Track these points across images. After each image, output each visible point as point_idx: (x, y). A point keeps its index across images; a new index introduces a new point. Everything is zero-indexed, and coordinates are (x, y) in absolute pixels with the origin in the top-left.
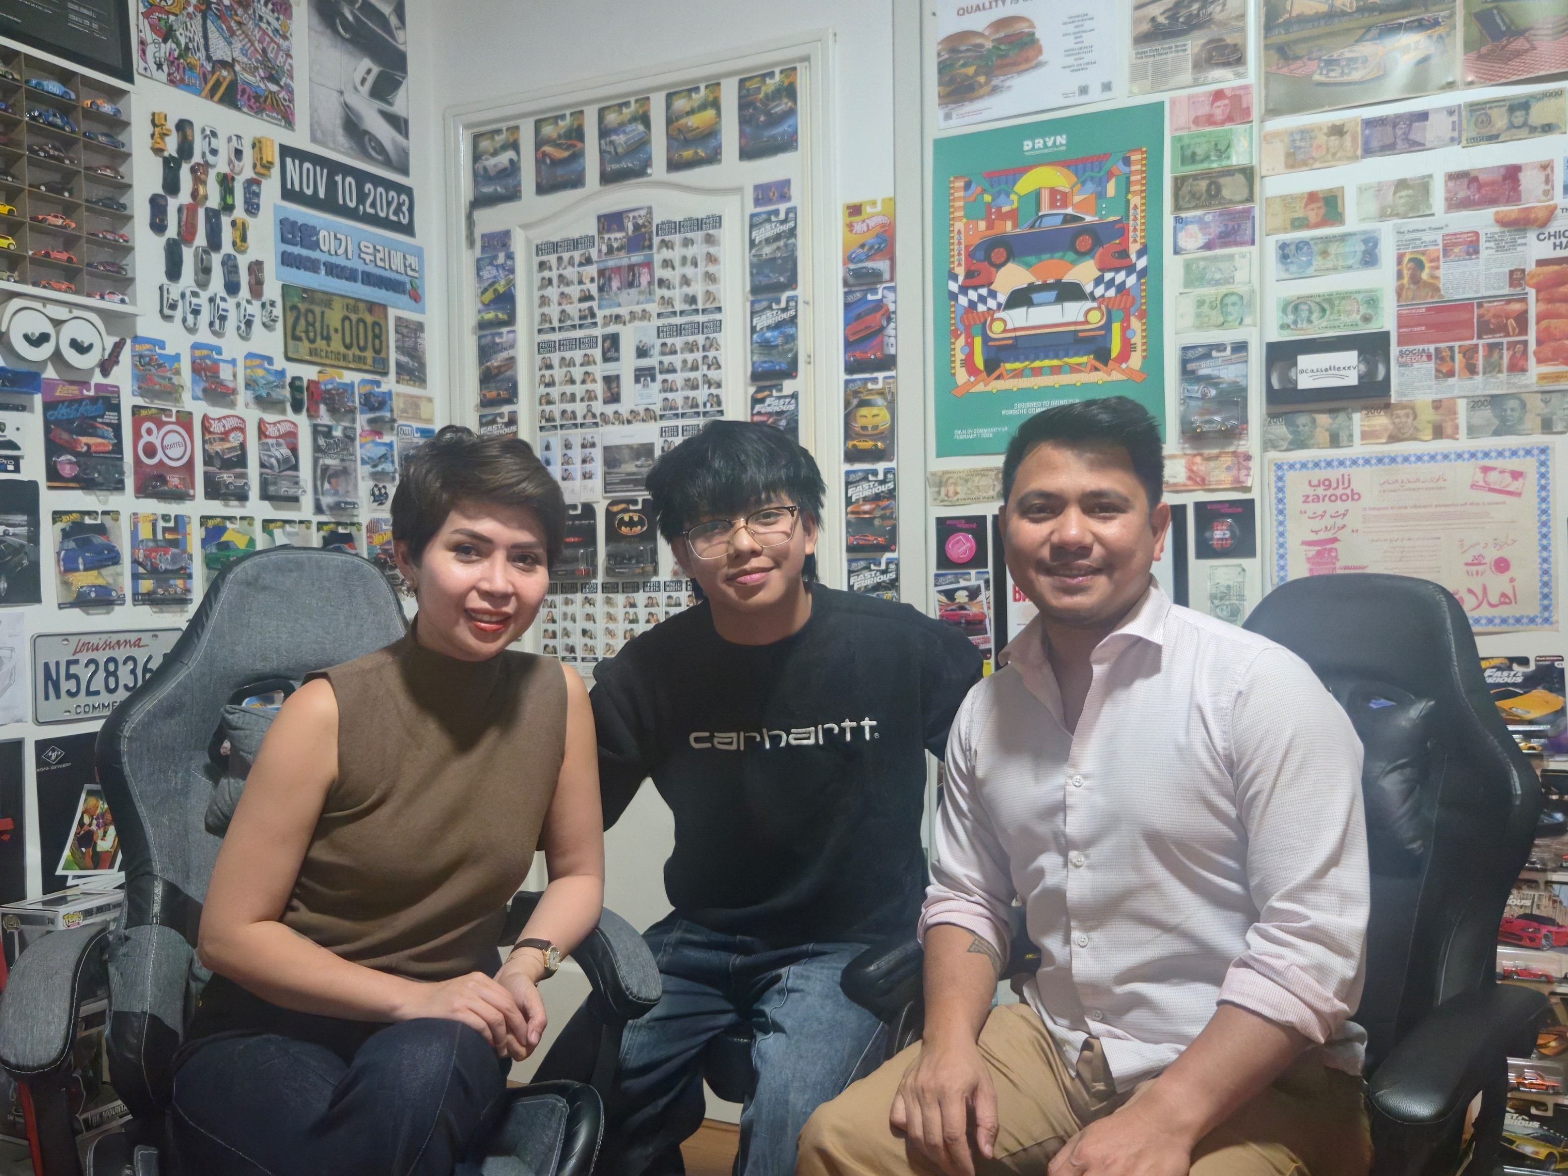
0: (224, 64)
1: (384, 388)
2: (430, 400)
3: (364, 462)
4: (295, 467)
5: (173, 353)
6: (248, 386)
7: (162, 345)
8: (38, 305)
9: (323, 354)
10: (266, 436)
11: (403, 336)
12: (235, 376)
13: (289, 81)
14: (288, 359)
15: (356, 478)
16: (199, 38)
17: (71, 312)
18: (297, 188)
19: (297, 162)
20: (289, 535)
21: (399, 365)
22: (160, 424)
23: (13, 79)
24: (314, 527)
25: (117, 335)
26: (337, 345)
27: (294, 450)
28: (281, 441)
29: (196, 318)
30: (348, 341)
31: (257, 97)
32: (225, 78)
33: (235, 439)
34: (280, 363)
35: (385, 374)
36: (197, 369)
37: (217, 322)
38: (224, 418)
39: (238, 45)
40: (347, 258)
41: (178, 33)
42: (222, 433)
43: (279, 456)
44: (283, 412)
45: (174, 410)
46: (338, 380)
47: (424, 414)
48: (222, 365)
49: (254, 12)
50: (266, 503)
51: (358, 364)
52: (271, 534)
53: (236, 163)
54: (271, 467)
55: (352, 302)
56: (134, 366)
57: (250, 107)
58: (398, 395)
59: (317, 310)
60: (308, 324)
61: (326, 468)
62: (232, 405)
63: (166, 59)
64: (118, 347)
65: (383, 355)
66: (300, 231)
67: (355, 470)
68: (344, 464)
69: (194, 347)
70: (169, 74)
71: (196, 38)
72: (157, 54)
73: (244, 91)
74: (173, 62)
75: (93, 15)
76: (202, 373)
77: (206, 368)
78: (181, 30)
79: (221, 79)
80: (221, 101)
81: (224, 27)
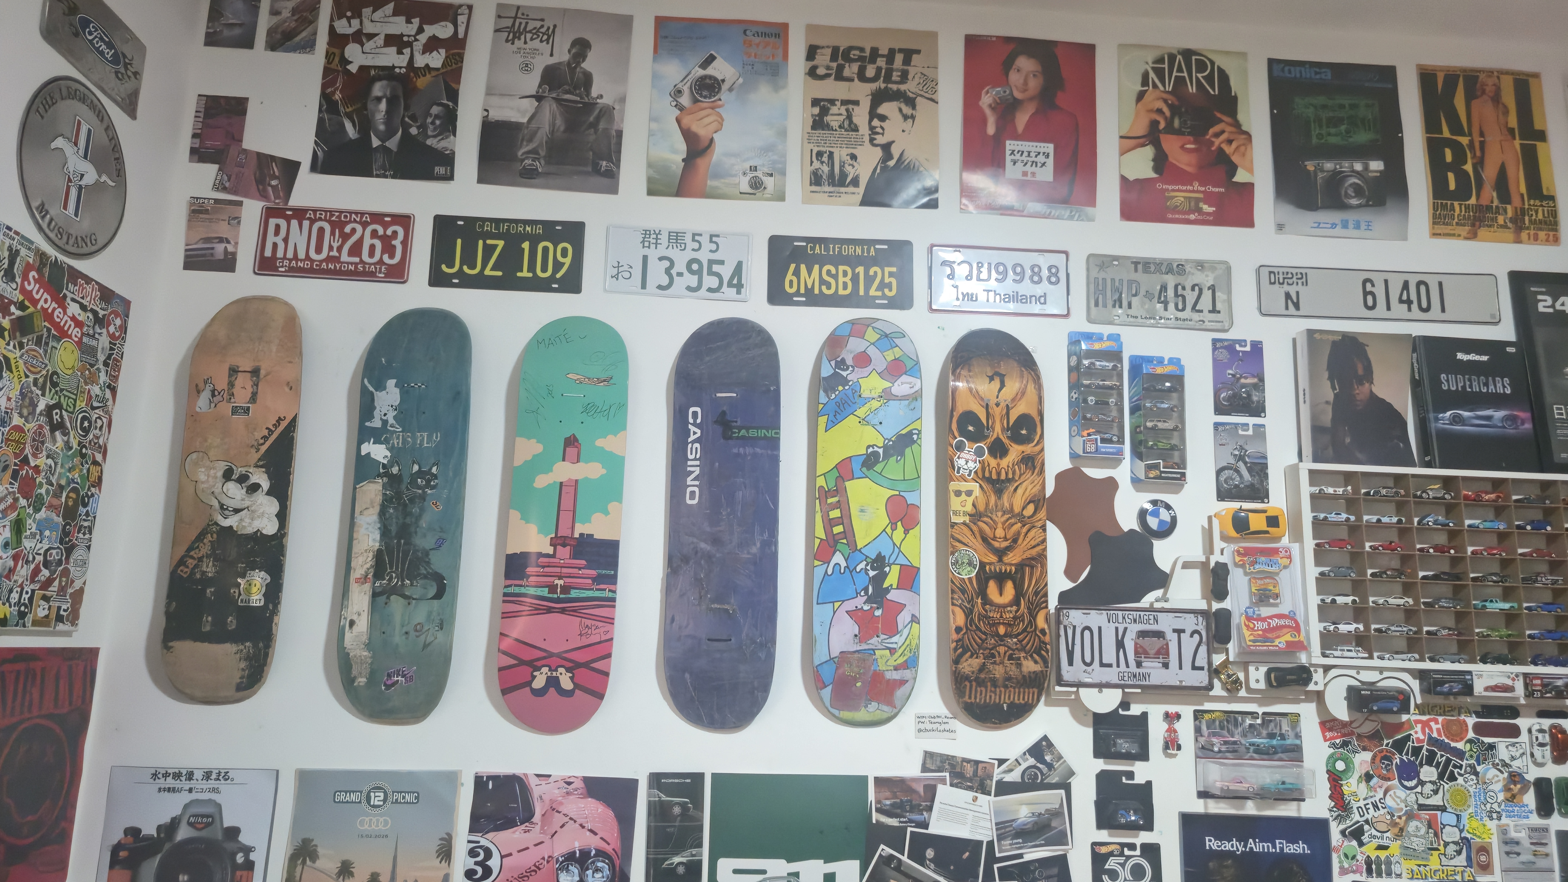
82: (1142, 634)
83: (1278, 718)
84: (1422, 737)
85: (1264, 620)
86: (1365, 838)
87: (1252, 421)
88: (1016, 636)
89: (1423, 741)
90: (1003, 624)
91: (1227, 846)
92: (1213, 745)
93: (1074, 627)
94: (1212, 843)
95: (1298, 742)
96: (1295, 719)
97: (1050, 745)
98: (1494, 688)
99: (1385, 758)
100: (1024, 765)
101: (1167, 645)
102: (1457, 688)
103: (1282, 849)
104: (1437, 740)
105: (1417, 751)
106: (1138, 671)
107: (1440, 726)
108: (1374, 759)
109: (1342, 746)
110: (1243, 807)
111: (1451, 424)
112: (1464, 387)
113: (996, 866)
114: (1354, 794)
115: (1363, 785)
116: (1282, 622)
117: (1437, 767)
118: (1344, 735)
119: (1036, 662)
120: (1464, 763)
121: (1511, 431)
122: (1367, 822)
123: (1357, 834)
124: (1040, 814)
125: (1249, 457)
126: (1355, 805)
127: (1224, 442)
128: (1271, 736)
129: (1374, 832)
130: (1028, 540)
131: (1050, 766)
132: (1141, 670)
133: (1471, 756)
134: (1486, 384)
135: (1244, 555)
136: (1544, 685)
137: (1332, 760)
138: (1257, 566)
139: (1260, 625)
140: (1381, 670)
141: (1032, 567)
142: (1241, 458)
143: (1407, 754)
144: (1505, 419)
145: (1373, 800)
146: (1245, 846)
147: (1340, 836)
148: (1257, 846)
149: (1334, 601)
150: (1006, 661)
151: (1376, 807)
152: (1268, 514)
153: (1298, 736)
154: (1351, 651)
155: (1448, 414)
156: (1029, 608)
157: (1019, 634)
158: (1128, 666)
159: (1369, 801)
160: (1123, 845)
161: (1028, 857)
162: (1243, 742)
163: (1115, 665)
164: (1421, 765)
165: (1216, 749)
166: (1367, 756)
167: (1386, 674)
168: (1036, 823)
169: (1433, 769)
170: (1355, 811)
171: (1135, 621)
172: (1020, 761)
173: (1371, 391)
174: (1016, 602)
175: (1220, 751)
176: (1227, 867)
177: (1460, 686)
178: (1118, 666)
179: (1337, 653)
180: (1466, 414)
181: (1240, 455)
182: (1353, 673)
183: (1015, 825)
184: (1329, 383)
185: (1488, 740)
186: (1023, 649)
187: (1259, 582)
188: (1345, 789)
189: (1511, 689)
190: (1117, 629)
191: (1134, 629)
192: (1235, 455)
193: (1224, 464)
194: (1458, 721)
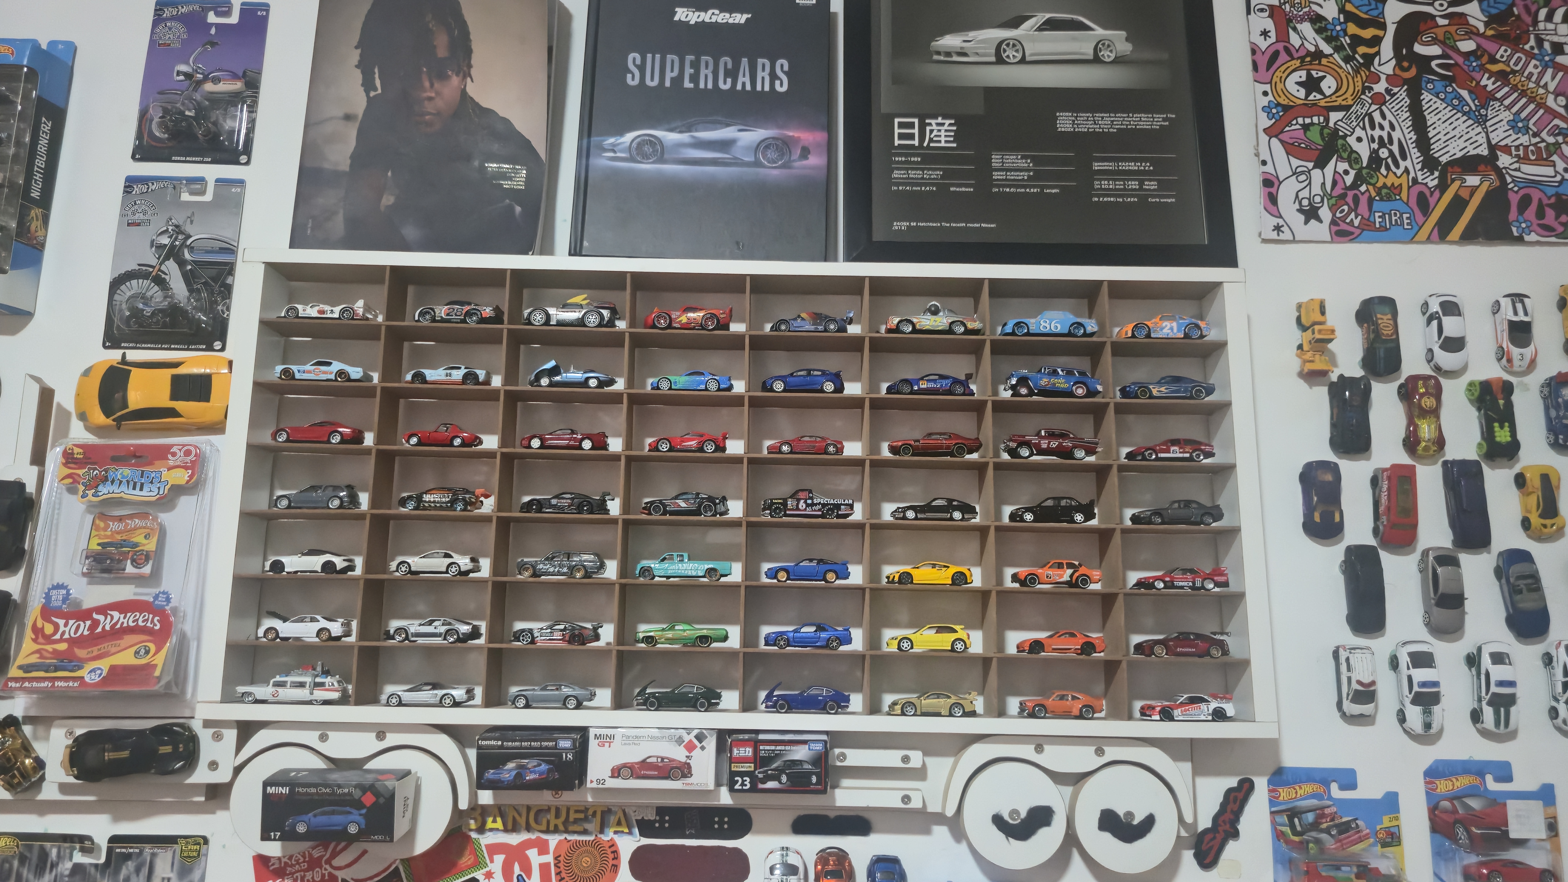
0: (1469, 164)
5: (1378, 795)
7: (1348, 780)
8: (1027, 751)
12: (1553, 827)
16: (1405, 133)
17: (1100, 752)
23: (968, 332)
25: (1228, 774)
29: (1427, 712)
31: (1560, 204)
32: (1474, 189)
36: (1444, 823)
37: (1488, 713)
41: (1351, 140)
48: (1513, 807)
49: (1540, 42)
53: (1515, 351)
56: (1278, 836)
57: (1548, 229)
63: (1324, 195)
69: (1433, 773)
70: (1333, 222)
71: (1396, 135)
72: (1305, 194)
73: (1525, 202)
74: (1343, 197)
75: (1147, 166)
76: (1461, 832)
77: (1471, 819)
78: (1359, 132)
79: (1464, 194)
80: (1469, 237)
81: (1465, 93)
83: (148, 850)
85: (84, 615)
87: (212, 172)
98: (640, 769)
102: (536, 769)
107: (549, 858)
111: (632, 159)
112: (678, 81)
116: (129, 620)
121: (773, 173)
125: (191, 249)
127: (139, 217)
134: (732, 74)
135: (80, 464)
136: (761, 761)
138: (105, 490)
139: (69, 629)
140: (379, 729)
142: (172, 253)
144: (763, 146)
149: (278, 566)
152: (182, 370)
154: (302, 685)
155: (629, 137)
167: (392, 739)
173: (464, 93)
177: (544, 767)
179: (260, 691)
180: (670, 137)
181: (173, 246)
182: (310, 738)
184: (358, 75)
187: (114, 526)
189: (684, 770)
192: (161, 247)
193: (132, 266)
194: (596, 844)
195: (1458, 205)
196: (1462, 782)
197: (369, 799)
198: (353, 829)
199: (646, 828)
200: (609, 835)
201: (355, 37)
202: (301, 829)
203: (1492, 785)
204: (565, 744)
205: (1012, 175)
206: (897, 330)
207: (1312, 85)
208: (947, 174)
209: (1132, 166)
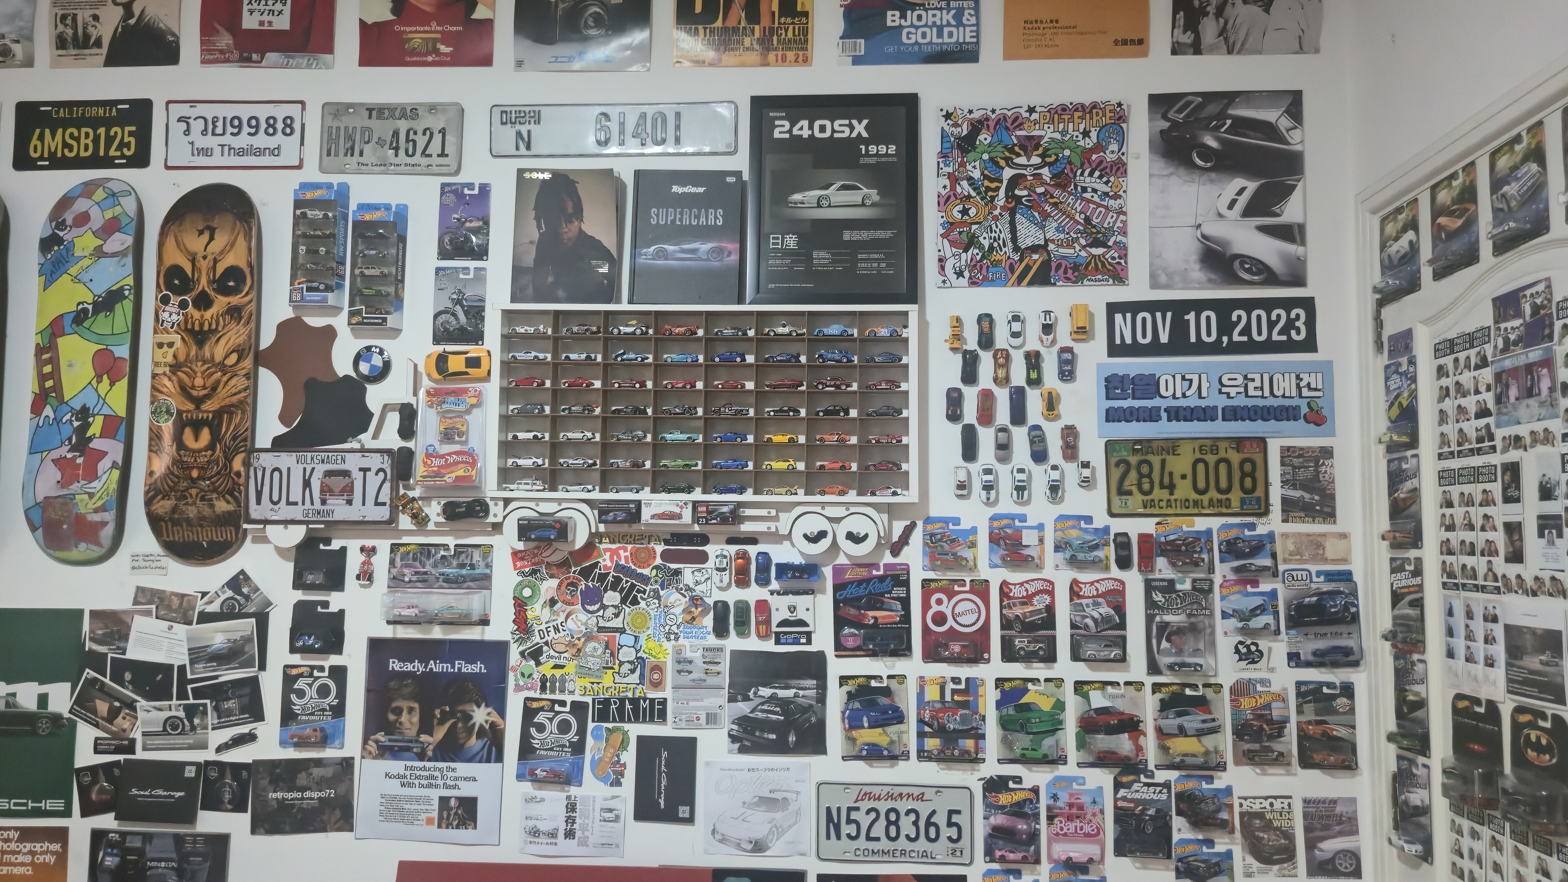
0: (1034, 249)
1: (1261, 530)
2: (1344, 536)
3: (1225, 615)
4: (1122, 626)
5: (969, 528)
6: (1058, 548)
7: (957, 521)
8: (818, 509)
9: (1163, 504)
10: (1079, 597)
11: (1294, 467)
12: (1041, 540)
13: (1120, 238)
14: (1112, 515)
15: (1213, 633)
16: (1006, 235)
17: (847, 509)
18: (1128, 341)
19: (1129, 316)
20: (1112, 697)
21: (1286, 502)
22: (951, 594)
23: (798, 335)
24: (1148, 688)
25: (907, 520)
26: (1184, 490)
27: (1120, 609)
28: (1100, 600)
29: (988, 493)
30: (1201, 484)
31: (1076, 267)
32: (1036, 261)
33: (1041, 603)
34: (1101, 519)
35: (1266, 513)
36: (994, 539)
38: (1027, 582)
39: (1051, 226)
40: (1200, 397)
41: (981, 239)
42: (1023, 597)
43: (1096, 615)
44: (1107, 568)
45: (968, 580)
46: (1185, 529)
47: (1330, 553)
48: (1024, 532)
49: (1076, 187)
50: (1081, 664)
51: (1220, 508)
52: (1086, 696)
53: (1044, 337)
54: (1086, 627)
55: (1209, 443)
56: (925, 544)
57: (1068, 279)
58: (1285, 536)
59: (1156, 460)
60: (1141, 476)
61: (1163, 626)
62: (1039, 567)
63: (967, 265)
64: (908, 531)
65: (1259, 492)
66: (1133, 384)
67: (1213, 627)
68: (1193, 620)
69: (993, 519)
70: (970, 278)
71: (1002, 236)
72: (958, 265)
73: (1059, 266)
74: (975, 266)
75: (882, 256)
76: (1002, 542)
77: (1007, 537)
78: (985, 235)
79: (1031, 263)
80: (1031, 283)
81: (1036, 214)
82: (329, 474)
83: (470, 550)
84: (609, 564)
85: (442, 456)
86: (543, 659)
87: (472, 264)
88: (209, 479)
89: (610, 568)
90: (198, 468)
91: (409, 667)
92: (404, 575)
93: (264, 469)
94: (395, 665)
95: (488, 571)
96: (487, 550)
97: (247, 578)
98: (662, 516)
99: (572, 584)
100: (223, 597)
101: (352, 483)
102: (621, 516)
103: (460, 669)
104: (624, 567)
105: (603, 577)
106: (322, 508)
107: (628, 554)
108: (560, 585)
109: (530, 575)
110: (430, 632)
111: (654, 259)
112: (673, 221)
113: (189, 687)
114: (538, 618)
115: (547, 610)
116: (459, 458)
117: (621, 592)
118: (534, 564)
119: (228, 502)
120: (648, 589)
121: (715, 264)
122: (546, 643)
123: (535, 655)
124: (235, 640)
125: (466, 300)
126: (537, 628)
127: (443, 286)
128: (462, 566)
129: (552, 653)
130: (227, 388)
131: (247, 598)
132: (325, 507)
133: (656, 582)
134: (697, 217)
135: (433, 396)
136: (709, 512)
137: (520, 586)
138: (444, 406)
139: (437, 462)
140: (559, 501)
141: (231, 414)
142: (459, 302)
143: (593, 580)
144: (712, 251)
145: (555, 623)
146: (426, 667)
147: (519, 657)
148: (436, 667)
149: (515, 437)
150: (198, 502)
151: (556, 629)
152: (469, 355)
153: (488, 566)
154: (528, 484)
155: (653, 248)
156: (224, 452)
157: (212, 477)
158: (312, 504)
159: (550, 624)
160: (312, 668)
161: (221, 679)
162: (434, 572)
163: (300, 503)
164: (606, 590)
165: (407, 579)
166: (555, 583)
167: (564, 505)
168: (230, 649)
169: (617, 595)
170: (537, 633)
171: (323, 461)
172: (220, 593)
173: (580, 229)
174: (211, 447)
175: (410, 581)
176: (405, 685)
177: (624, 515)
178: (303, 504)
179: (512, 487)
180: (671, 248)
181: (458, 299)
182: (532, 505)
183: (209, 650)
184: (534, 223)
185: (674, 566)
186: (215, 490)
187: (449, 421)
188: (530, 614)
189: (679, 516)
190: (305, 469)
191: (321, 469)
192: (453, 299)
193: (442, 308)
194: (646, 548)
195: (1028, 268)
196: (1005, 522)
197: (558, 526)
198: (552, 537)
199: (667, 542)
200: (652, 545)
201: (532, 206)
202: (533, 537)
203: (1017, 523)
204: (632, 506)
205: (822, 262)
206: (768, 334)
207: (965, 212)
208: (793, 262)
209: (876, 256)
